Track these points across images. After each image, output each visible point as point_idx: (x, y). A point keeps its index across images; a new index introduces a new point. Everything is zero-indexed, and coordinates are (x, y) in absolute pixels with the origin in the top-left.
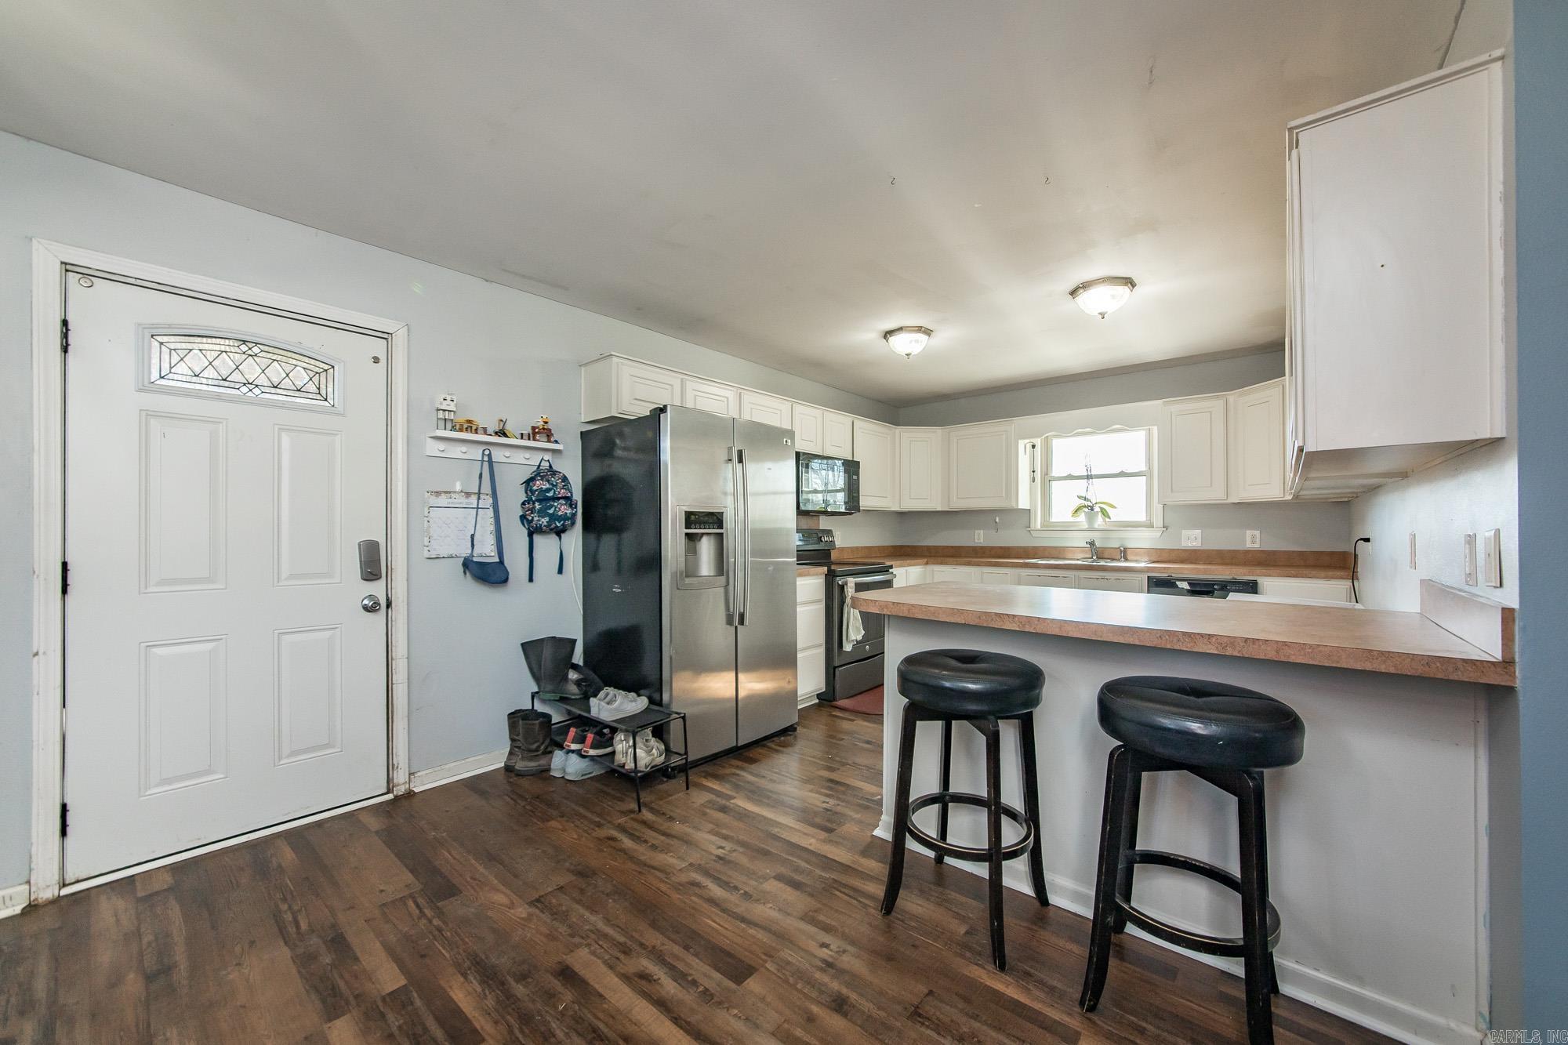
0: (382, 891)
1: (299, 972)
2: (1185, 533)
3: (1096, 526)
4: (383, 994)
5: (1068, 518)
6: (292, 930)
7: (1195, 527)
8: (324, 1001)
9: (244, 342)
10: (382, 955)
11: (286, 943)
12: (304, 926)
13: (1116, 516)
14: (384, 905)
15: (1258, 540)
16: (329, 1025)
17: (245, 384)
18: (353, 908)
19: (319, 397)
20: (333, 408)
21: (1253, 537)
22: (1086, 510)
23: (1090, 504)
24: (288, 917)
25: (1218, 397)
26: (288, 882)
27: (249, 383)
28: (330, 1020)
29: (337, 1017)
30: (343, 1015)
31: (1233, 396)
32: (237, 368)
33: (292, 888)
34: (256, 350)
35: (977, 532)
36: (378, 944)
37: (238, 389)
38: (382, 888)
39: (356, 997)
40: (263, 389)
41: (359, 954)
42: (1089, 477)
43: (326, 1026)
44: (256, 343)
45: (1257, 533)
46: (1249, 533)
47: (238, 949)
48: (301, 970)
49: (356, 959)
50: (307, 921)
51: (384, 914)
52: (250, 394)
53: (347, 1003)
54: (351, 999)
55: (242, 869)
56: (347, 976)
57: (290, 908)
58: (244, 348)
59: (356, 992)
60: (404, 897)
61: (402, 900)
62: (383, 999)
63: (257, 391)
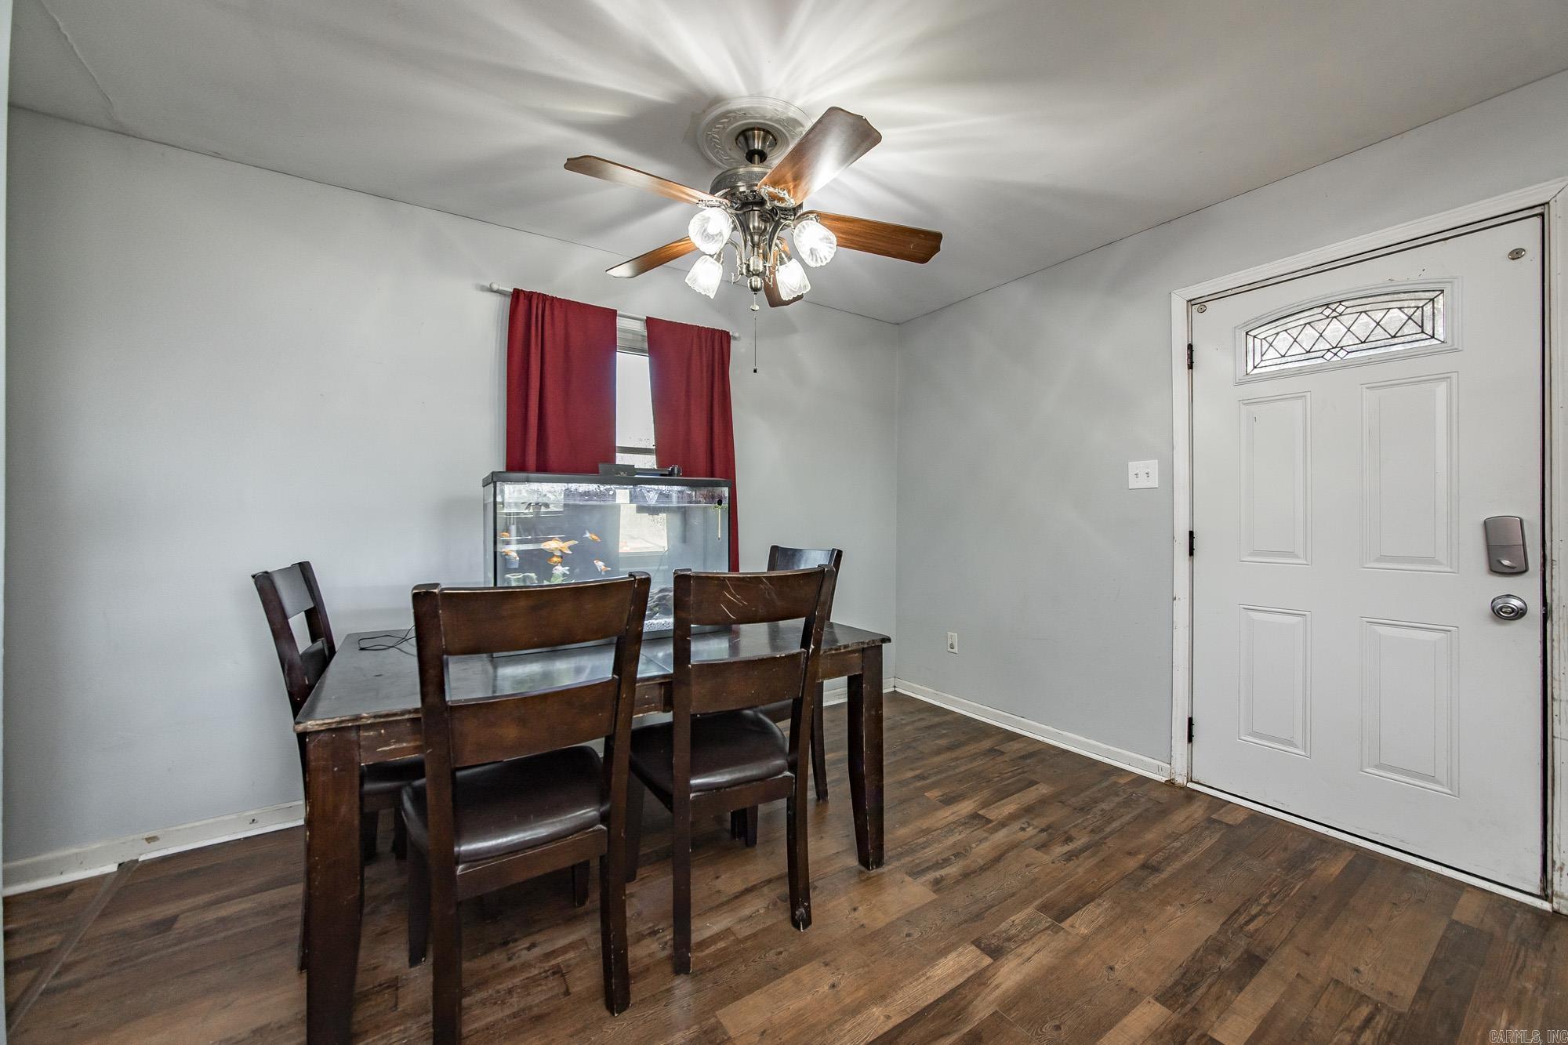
0: (1357, 970)
1: (1198, 950)
4: (1209, 1033)
6: (1242, 919)
8: (1176, 984)
9: (1327, 305)
10: (1262, 1010)
11: (1224, 923)
12: (1252, 927)
14: (1337, 982)
16: (1152, 1001)
17: (1329, 350)
18: (1308, 954)
19: (1424, 336)
20: (1444, 345)
24: (1254, 910)
26: (1298, 887)
27: (1333, 348)
28: (1157, 999)
29: (1163, 1004)
30: (1169, 1007)
32: (1321, 336)
33: (1292, 894)
34: (1340, 309)
36: (1272, 1001)
37: (1322, 357)
38: (1361, 969)
39: (1194, 1009)
40: (1347, 349)
41: (1248, 988)
43: (1149, 998)
44: (1341, 302)
47: (1198, 896)
48: (1202, 949)
49: (1241, 989)
50: (1261, 925)
51: (1324, 989)
52: (1335, 358)
53: (1183, 1005)
54: (1189, 1006)
55: (1285, 849)
56: (1214, 990)
57: (1266, 905)
58: (1328, 312)
59: (1200, 1007)
60: (1369, 998)
61: (1363, 999)
62: (1204, 1035)
63: (1342, 353)
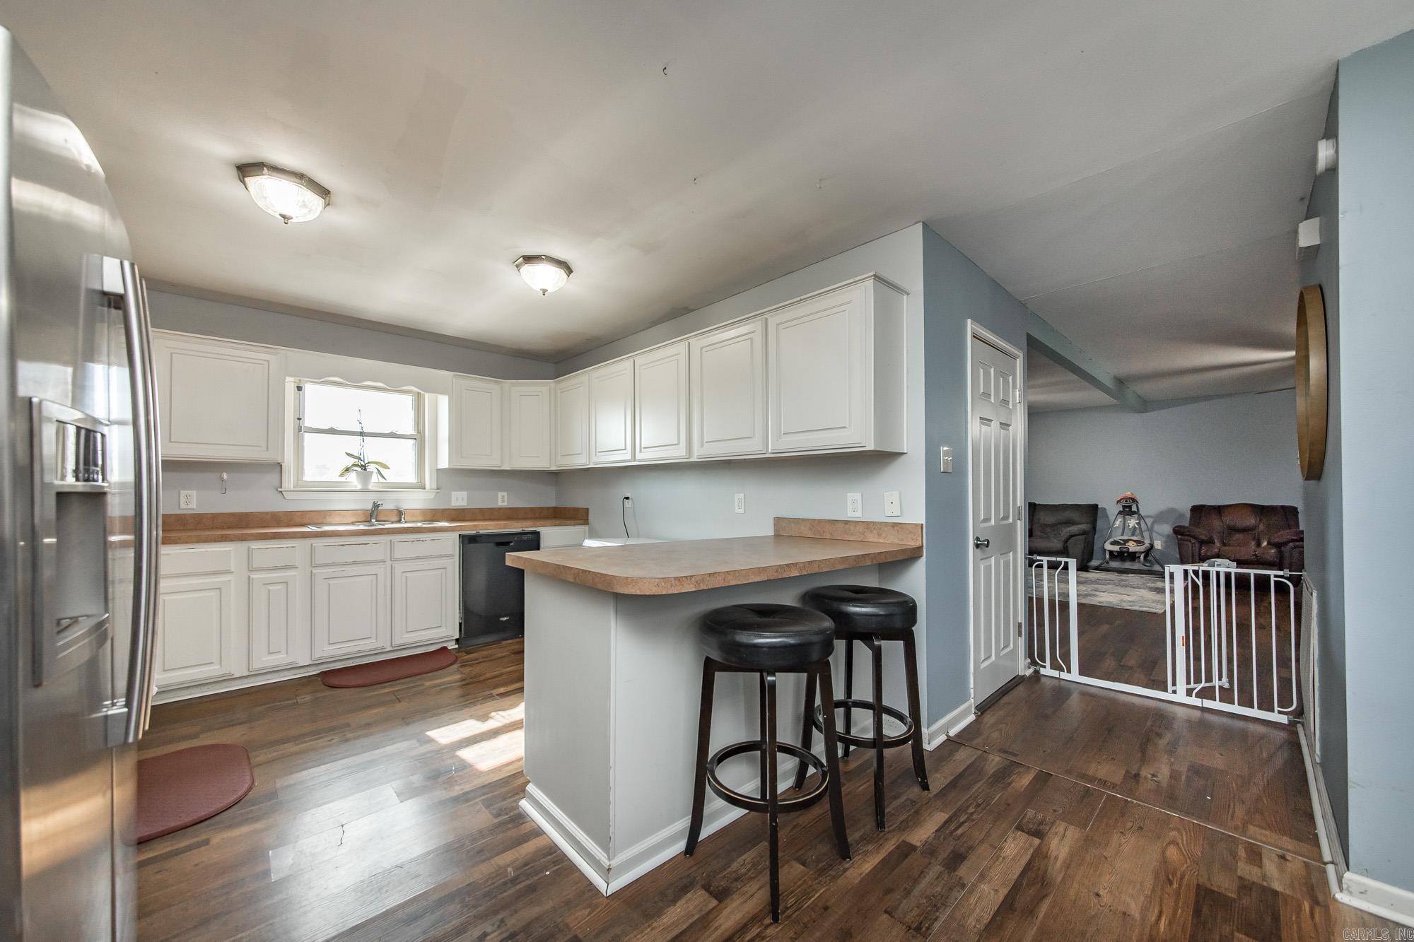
2: (455, 494)
3: (370, 487)
5: (333, 475)
7: (462, 489)
13: (391, 476)
15: (506, 499)
21: (503, 497)
22: (359, 469)
23: (363, 463)
25: (495, 382)
31: (508, 383)
35: (183, 493)
42: (361, 434)
45: (505, 494)
46: (500, 494)
